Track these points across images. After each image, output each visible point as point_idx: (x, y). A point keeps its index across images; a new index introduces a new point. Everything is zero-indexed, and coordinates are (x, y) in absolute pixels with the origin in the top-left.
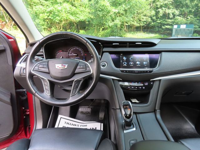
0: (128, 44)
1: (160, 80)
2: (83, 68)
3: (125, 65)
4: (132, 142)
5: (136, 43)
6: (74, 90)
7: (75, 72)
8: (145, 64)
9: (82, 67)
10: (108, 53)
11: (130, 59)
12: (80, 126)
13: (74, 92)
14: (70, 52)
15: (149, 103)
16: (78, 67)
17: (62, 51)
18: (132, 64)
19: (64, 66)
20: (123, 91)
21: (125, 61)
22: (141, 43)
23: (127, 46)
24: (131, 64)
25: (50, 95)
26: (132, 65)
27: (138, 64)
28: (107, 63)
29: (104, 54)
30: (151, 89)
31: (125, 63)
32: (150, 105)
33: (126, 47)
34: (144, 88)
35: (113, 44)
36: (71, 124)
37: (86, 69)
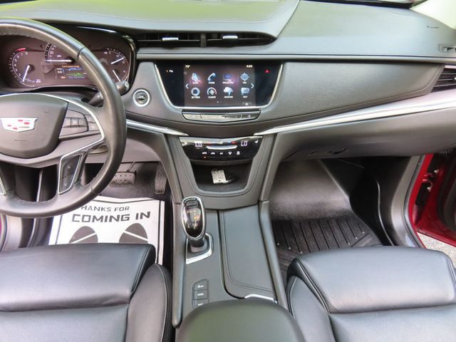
0: (203, 37)
1: (275, 135)
2: (79, 126)
3: (196, 96)
4: (199, 286)
5: (224, 37)
6: (65, 179)
7: (60, 138)
8: (245, 94)
9: (75, 123)
10: (151, 64)
11: (209, 79)
12: (113, 210)
13: (65, 185)
14: (52, 53)
15: (246, 187)
16: (67, 122)
17: (26, 50)
18: (212, 92)
19: (26, 123)
20: (191, 162)
21: (195, 86)
22: (236, 37)
23: (200, 42)
24: (210, 95)
25: (4, 192)
26: (214, 95)
27: (227, 94)
28: (149, 93)
29: (142, 65)
30: (254, 156)
31: (195, 92)
32: (251, 192)
33: (197, 45)
34: (238, 153)
35: (164, 39)
36: (93, 208)
37: (88, 127)
